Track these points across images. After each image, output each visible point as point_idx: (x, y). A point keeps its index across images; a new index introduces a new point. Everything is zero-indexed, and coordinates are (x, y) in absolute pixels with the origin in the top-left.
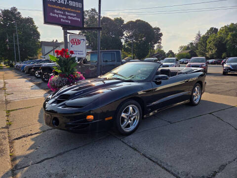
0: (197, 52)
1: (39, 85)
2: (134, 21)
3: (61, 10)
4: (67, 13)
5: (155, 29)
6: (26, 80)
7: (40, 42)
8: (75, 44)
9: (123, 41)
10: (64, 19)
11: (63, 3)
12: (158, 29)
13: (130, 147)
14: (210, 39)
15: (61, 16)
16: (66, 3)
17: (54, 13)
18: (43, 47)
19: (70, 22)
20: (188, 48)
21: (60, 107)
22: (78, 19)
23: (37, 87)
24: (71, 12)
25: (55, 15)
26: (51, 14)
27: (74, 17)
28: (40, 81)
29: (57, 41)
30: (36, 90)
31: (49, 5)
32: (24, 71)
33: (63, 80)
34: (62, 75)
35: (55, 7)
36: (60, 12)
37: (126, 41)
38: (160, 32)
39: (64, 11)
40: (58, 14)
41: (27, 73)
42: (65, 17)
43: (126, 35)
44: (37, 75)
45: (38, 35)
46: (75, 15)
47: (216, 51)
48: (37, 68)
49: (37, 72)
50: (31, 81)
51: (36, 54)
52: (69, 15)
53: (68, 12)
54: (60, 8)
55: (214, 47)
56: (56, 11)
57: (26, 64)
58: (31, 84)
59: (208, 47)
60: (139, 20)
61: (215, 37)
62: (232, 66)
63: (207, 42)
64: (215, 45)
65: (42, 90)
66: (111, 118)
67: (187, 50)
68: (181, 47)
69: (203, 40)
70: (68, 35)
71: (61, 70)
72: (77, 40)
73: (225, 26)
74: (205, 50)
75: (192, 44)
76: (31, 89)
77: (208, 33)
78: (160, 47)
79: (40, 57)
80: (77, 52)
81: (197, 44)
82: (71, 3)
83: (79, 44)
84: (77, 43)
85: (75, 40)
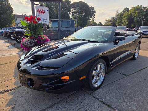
0: (116, 23)
1: (14, 45)
2: (78, 2)
5: (91, 8)
6: (4, 41)
7: (13, 15)
8: (41, 13)
9: (70, 15)
12: (93, 8)
13: (102, 102)
14: (125, 15)
18: (16, 18)
20: (111, 21)
21: (35, 68)
23: (12, 47)
28: (15, 42)
29: (25, 14)
30: (12, 49)
32: (3, 35)
33: (33, 42)
34: (31, 38)
37: (72, 16)
38: (94, 10)
41: (5, 37)
43: (72, 11)
44: (12, 38)
45: (12, 10)
47: (128, 23)
48: (11, 33)
49: (12, 36)
50: (8, 42)
51: (11, 23)
55: (127, 20)
57: (4, 30)
58: (8, 44)
59: (123, 20)
60: (81, 2)
61: (127, 14)
62: (144, 32)
63: (123, 17)
64: (128, 19)
65: (16, 49)
66: (84, 77)
67: (110, 22)
68: (107, 20)
69: (120, 16)
70: (35, 6)
71: (31, 33)
72: (42, 10)
73: (134, 7)
74: (121, 22)
75: (113, 18)
76: (8, 48)
77: (123, 11)
78: (93, 20)
79: (14, 25)
81: (116, 18)
83: (44, 13)
84: (42, 13)
85: (41, 10)
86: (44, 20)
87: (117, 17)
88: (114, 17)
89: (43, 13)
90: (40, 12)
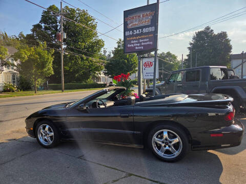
3: (136, 40)
11: (138, 33)
15: (136, 45)
16: (140, 32)
17: (131, 44)
18: (232, 60)
19: (143, 47)
22: (150, 43)
24: (144, 38)
26: (129, 46)
27: (147, 42)
31: (127, 39)
35: (131, 38)
36: (135, 42)
39: (139, 39)
42: (139, 45)
46: (148, 40)
53: (142, 39)
54: (135, 38)
56: (132, 42)
72: (149, 63)
82: (145, 30)
83: (151, 66)
90: (147, 66)
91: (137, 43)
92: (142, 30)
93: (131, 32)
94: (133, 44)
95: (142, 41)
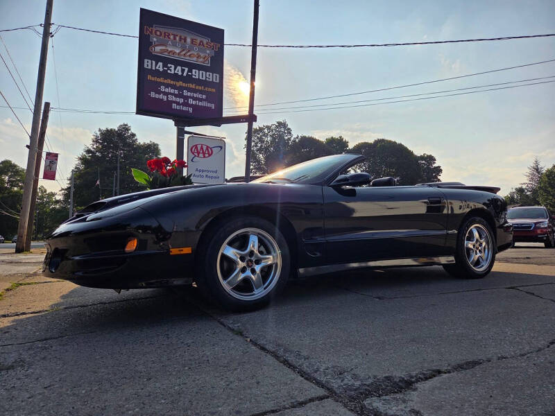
3: (174, 87)
4: (186, 93)
8: (201, 155)
10: (178, 103)
11: (180, 73)
12: (431, 159)
15: (174, 99)
16: (185, 74)
17: (159, 92)
19: (191, 110)
22: (209, 105)
24: (195, 91)
25: (161, 96)
26: (153, 94)
27: (201, 100)
31: (149, 77)
35: (161, 80)
36: (172, 91)
38: (435, 165)
39: (181, 89)
40: (166, 94)
42: (181, 101)
46: (204, 97)
52: (190, 97)
53: (189, 90)
54: (172, 82)
56: (163, 88)
66: (188, 251)
69: (550, 181)
70: (186, 136)
72: (205, 148)
80: (204, 174)
81: (534, 191)
82: (196, 74)
83: (210, 155)
84: (204, 153)
85: (202, 148)
86: (210, 174)
87: (535, 185)
88: (524, 187)
89: (207, 155)
90: (199, 153)
91: (176, 96)
92: (190, 71)
93: (160, 64)
94: (165, 94)
95: (189, 94)
